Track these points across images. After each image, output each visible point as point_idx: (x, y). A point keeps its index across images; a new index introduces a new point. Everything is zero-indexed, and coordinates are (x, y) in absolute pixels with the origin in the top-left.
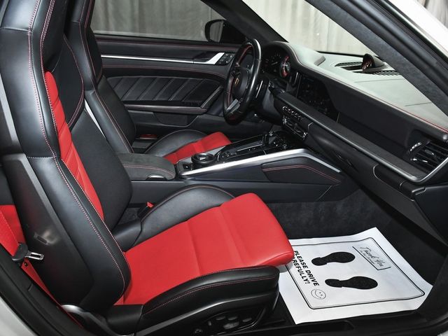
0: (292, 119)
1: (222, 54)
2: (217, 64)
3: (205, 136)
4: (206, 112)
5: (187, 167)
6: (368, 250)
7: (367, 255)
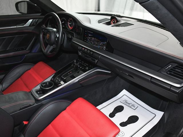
0: (83, 52)
1: (31, 20)
2: (30, 25)
3: (34, 65)
4: (30, 52)
5: (39, 93)
6: (126, 101)
7: (127, 104)
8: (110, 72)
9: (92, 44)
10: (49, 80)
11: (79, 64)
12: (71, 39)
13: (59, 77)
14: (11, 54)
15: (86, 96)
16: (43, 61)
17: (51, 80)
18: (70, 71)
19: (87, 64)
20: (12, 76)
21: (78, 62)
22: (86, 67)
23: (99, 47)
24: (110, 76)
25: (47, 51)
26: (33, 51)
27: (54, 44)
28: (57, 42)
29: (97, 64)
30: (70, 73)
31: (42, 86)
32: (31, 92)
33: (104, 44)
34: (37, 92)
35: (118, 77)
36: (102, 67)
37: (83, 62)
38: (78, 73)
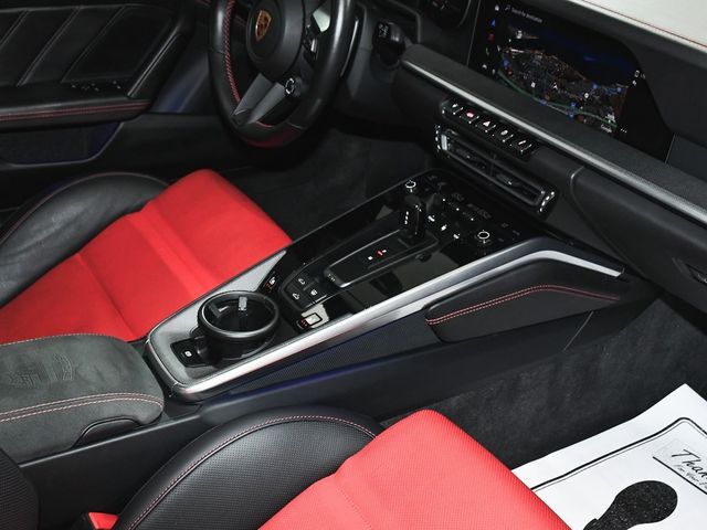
4: (147, 110)
5: (189, 354)
6: (691, 458)
7: (698, 476)
8: (615, 274)
9: (529, 89)
10: (248, 283)
11: (434, 206)
12: (400, 48)
13: (309, 275)
14: (45, 109)
15: (453, 402)
16: (216, 171)
17: (263, 287)
18: (380, 246)
19: (484, 214)
20: (40, 238)
21: (426, 196)
22: (475, 228)
23: (571, 111)
24: (611, 300)
25: (248, 113)
26: (164, 106)
27: (292, 70)
28: (316, 61)
29: (550, 220)
30: (377, 257)
31: (209, 314)
32: (147, 348)
33: (605, 99)
34: (178, 347)
35: (659, 301)
36: (572, 238)
37: (457, 196)
38: (426, 258)
